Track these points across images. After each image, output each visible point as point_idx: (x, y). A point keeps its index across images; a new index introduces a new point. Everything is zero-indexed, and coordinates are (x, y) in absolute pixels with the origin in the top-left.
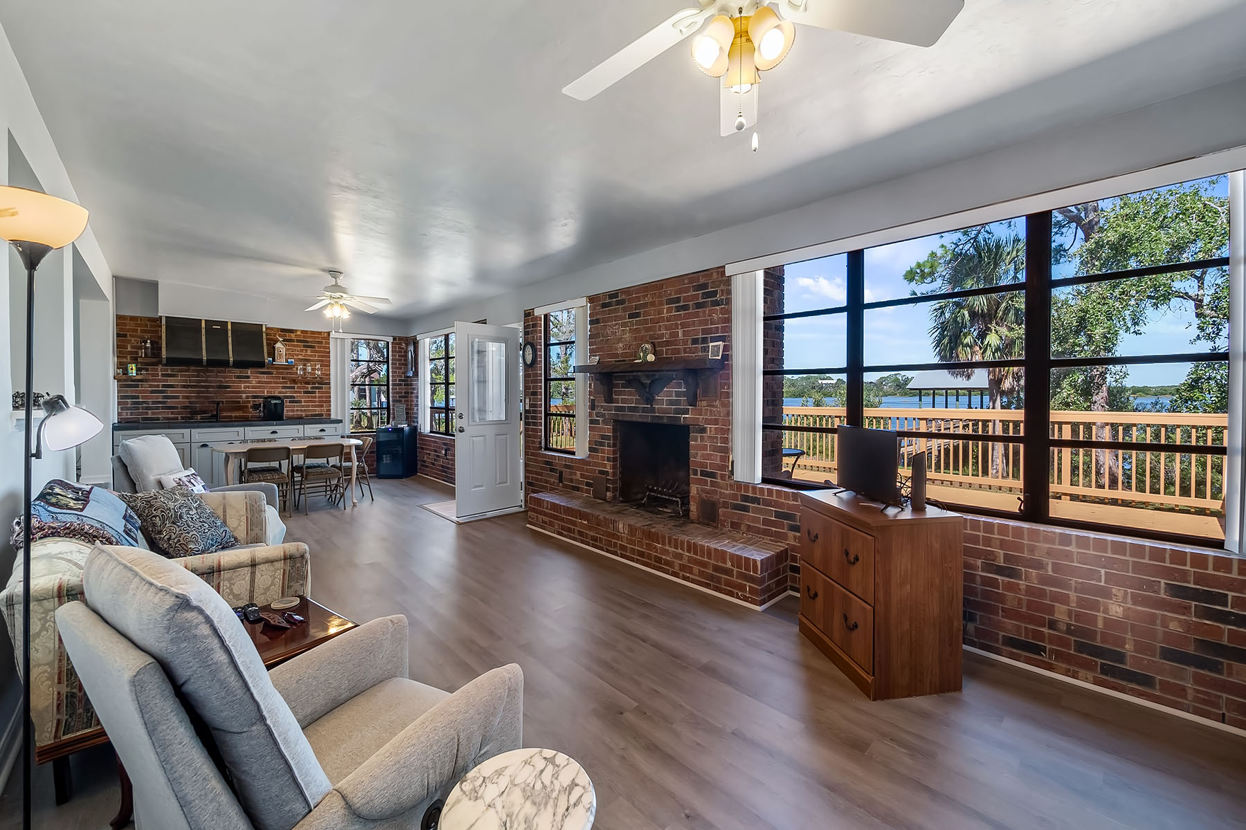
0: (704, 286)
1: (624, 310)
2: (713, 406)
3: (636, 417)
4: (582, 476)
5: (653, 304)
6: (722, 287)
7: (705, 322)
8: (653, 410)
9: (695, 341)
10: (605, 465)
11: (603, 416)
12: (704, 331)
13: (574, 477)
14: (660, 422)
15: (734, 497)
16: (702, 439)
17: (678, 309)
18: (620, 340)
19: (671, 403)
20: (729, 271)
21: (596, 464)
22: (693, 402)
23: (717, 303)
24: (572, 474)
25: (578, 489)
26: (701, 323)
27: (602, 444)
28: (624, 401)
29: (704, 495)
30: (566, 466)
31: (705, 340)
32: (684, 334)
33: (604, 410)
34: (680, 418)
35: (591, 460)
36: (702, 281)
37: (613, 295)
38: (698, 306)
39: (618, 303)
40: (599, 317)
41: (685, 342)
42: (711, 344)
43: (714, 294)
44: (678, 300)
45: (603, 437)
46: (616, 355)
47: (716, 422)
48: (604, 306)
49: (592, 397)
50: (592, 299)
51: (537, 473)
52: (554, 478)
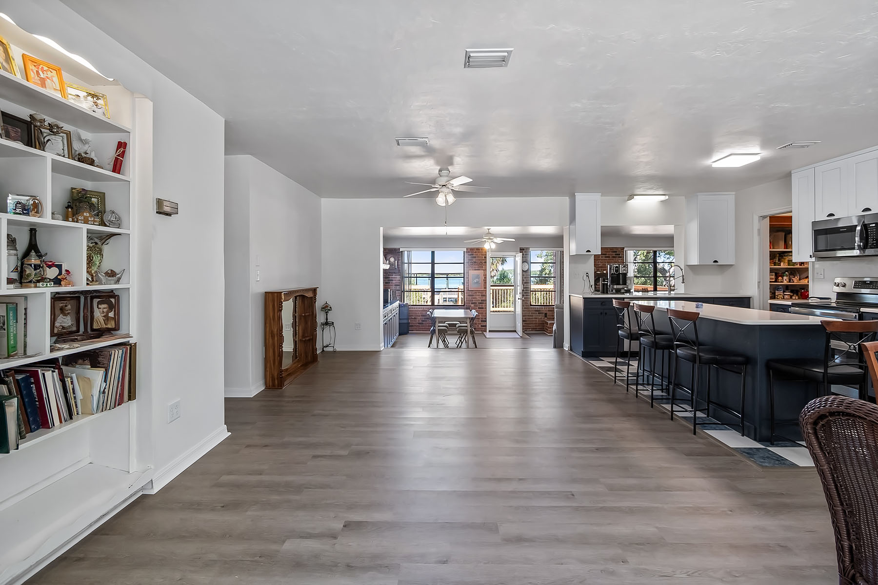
0: (616, 252)
6: (622, 253)
17: (606, 257)
20: (625, 249)
23: (620, 257)
30: (549, 311)
38: (613, 257)
43: (620, 254)
44: (606, 254)
51: (528, 316)
52: (541, 316)
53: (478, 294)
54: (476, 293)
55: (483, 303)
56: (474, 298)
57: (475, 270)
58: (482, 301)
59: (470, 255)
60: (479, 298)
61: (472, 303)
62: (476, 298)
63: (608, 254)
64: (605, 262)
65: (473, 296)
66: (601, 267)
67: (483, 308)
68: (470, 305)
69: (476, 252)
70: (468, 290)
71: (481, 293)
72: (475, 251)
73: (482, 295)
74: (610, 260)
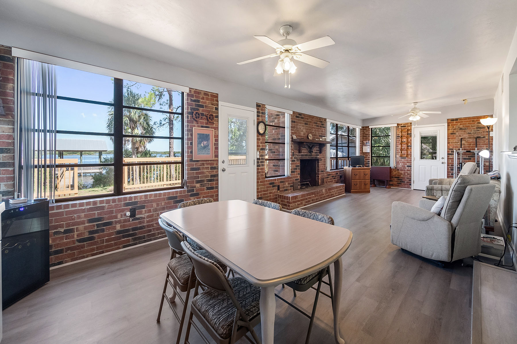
0: (322, 122)
1: (303, 121)
2: (323, 154)
3: (307, 158)
4: (289, 184)
5: (311, 122)
6: (325, 123)
7: (322, 132)
8: (311, 155)
10: (297, 177)
11: (297, 158)
12: (321, 134)
13: (285, 186)
14: (313, 158)
15: (327, 175)
16: (322, 162)
17: (317, 126)
18: (302, 131)
19: (315, 153)
20: (327, 120)
21: (294, 177)
22: (320, 152)
24: (284, 184)
25: (287, 190)
27: (296, 169)
28: (303, 153)
29: (322, 177)
30: (281, 182)
33: (297, 156)
34: (317, 157)
35: (292, 176)
37: (300, 114)
38: (321, 127)
39: (302, 118)
40: (295, 120)
42: (323, 138)
43: (324, 125)
45: (297, 166)
46: (301, 136)
47: (324, 157)
48: (297, 117)
49: (293, 151)
50: (294, 112)
51: (264, 191)
52: (275, 190)
53: (205, 166)
54: (203, 164)
55: (213, 180)
56: (200, 173)
57: (202, 127)
58: (212, 176)
59: (195, 101)
60: (207, 172)
61: (198, 182)
62: (203, 173)
63: (318, 123)
64: (316, 131)
65: (198, 169)
67: (212, 188)
68: (195, 184)
69: (203, 98)
70: (191, 160)
71: (211, 164)
72: (201, 96)
73: (212, 168)
74: (319, 129)
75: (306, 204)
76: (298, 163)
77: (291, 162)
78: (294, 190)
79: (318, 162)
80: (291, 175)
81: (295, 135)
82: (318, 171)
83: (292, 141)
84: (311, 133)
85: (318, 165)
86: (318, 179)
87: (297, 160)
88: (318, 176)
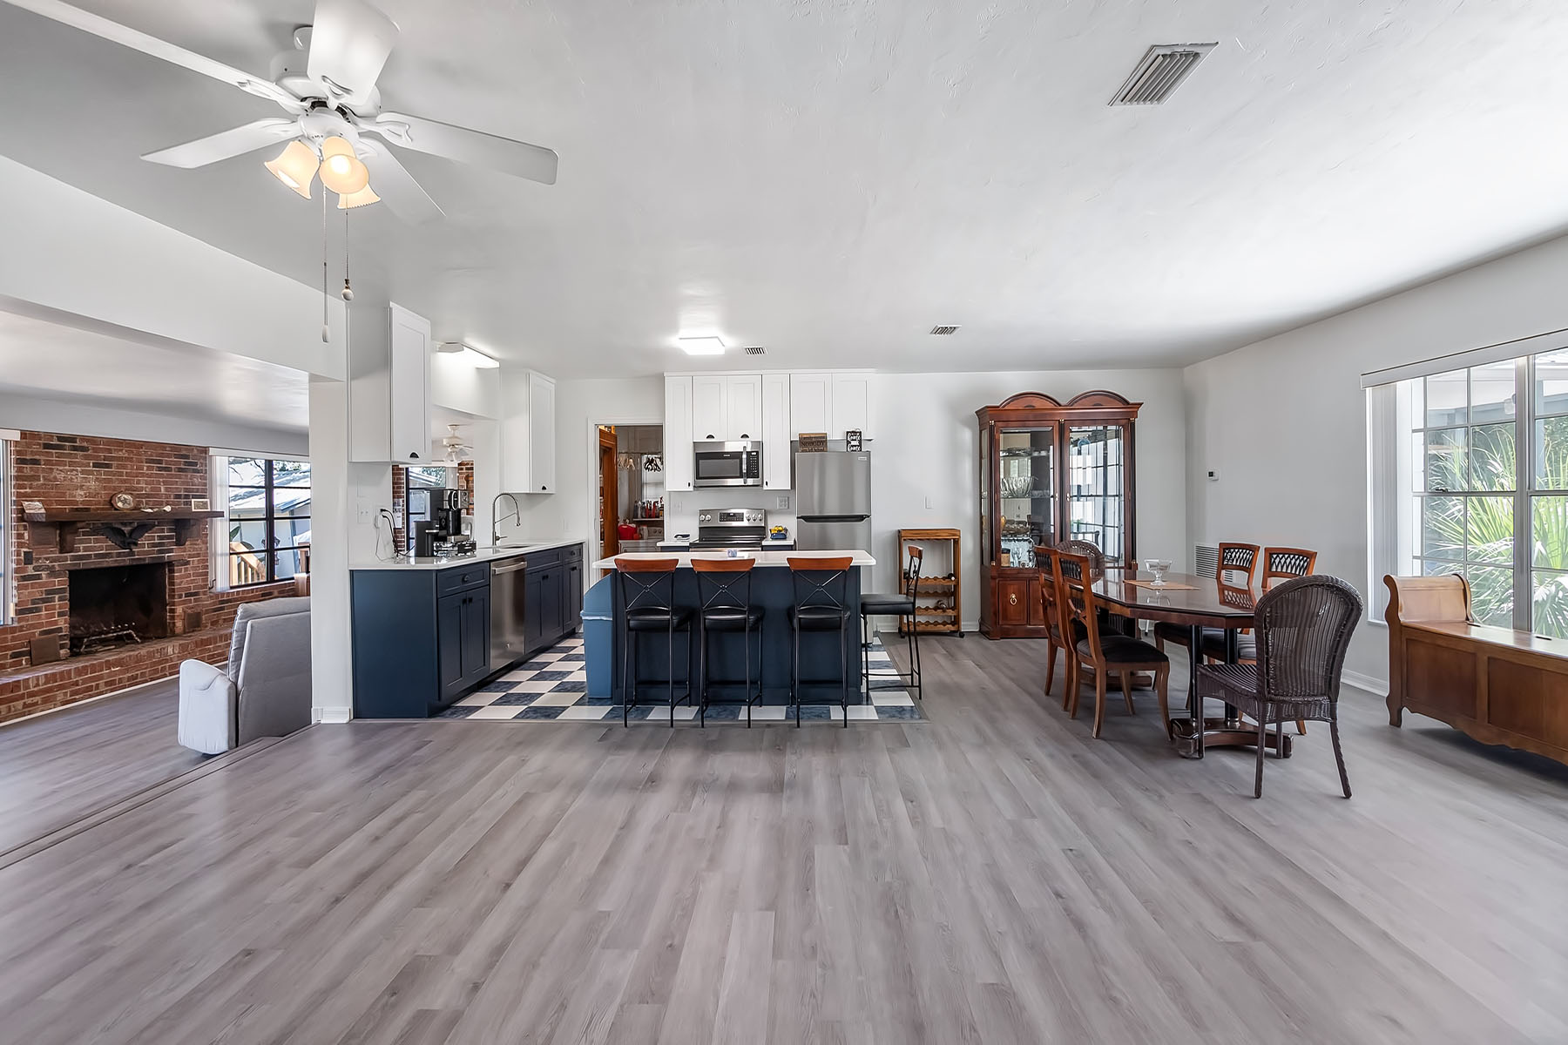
0: (187, 457)
1: (86, 457)
2: (196, 544)
5: (130, 459)
6: (202, 461)
7: (188, 484)
8: (132, 553)
9: (178, 497)
10: (55, 623)
11: (48, 568)
12: (186, 490)
14: (142, 563)
15: (214, 604)
16: (186, 569)
17: (160, 469)
18: (79, 488)
19: (154, 545)
20: (212, 451)
21: (33, 626)
22: (179, 543)
23: (196, 472)
26: (183, 483)
27: (47, 600)
28: (85, 549)
29: (189, 611)
31: (187, 497)
32: (166, 489)
33: (51, 562)
34: (164, 557)
35: (23, 623)
36: (184, 453)
37: (62, 438)
38: (180, 470)
39: (75, 449)
40: (37, 457)
41: (168, 497)
42: (193, 500)
43: (196, 464)
44: (160, 462)
45: (51, 592)
46: (74, 504)
47: (198, 555)
48: (47, 446)
49: (25, 550)
50: (24, 434)
63: (167, 462)
64: (159, 483)
66: (148, 496)
74: (172, 476)
75: (77, 697)
76: (61, 582)
77: (15, 584)
78: (32, 665)
79: (171, 571)
80: (20, 620)
81: (39, 501)
82: (173, 597)
83: (21, 519)
84: (128, 490)
85: (172, 578)
86: (173, 618)
87: (53, 573)
88: (173, 611)
